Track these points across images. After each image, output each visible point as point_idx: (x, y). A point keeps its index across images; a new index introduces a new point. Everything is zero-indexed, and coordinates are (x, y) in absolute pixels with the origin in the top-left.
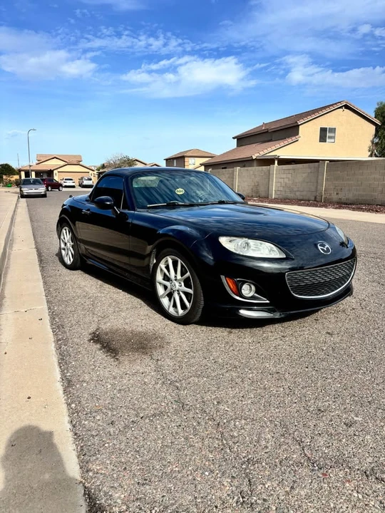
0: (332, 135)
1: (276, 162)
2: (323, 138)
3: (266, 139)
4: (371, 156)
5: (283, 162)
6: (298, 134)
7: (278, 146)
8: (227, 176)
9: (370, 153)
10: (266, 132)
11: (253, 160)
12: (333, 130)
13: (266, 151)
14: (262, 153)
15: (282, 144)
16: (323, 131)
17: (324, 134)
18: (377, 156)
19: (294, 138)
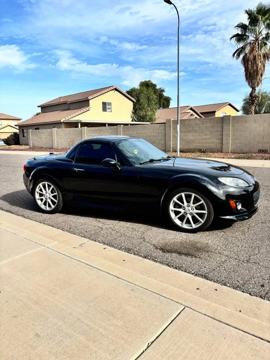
0: (109, 107)
1: (79, 125)
2: (104, 109)
3: (66, 108)
4: (132, 121)
5: (85, 124)
6: (89, 106)
7: (77, 113)
8: (47, 135)
9: (131, 119)
10: (65, 103)
11: (61, 123)
12: (110, 104)
13: (69, 117)
14: (67, 118)
15: (80, 112)
16: (104, 104)
17: (105, 106)
18: (136, 121)
19: (87, 108)
